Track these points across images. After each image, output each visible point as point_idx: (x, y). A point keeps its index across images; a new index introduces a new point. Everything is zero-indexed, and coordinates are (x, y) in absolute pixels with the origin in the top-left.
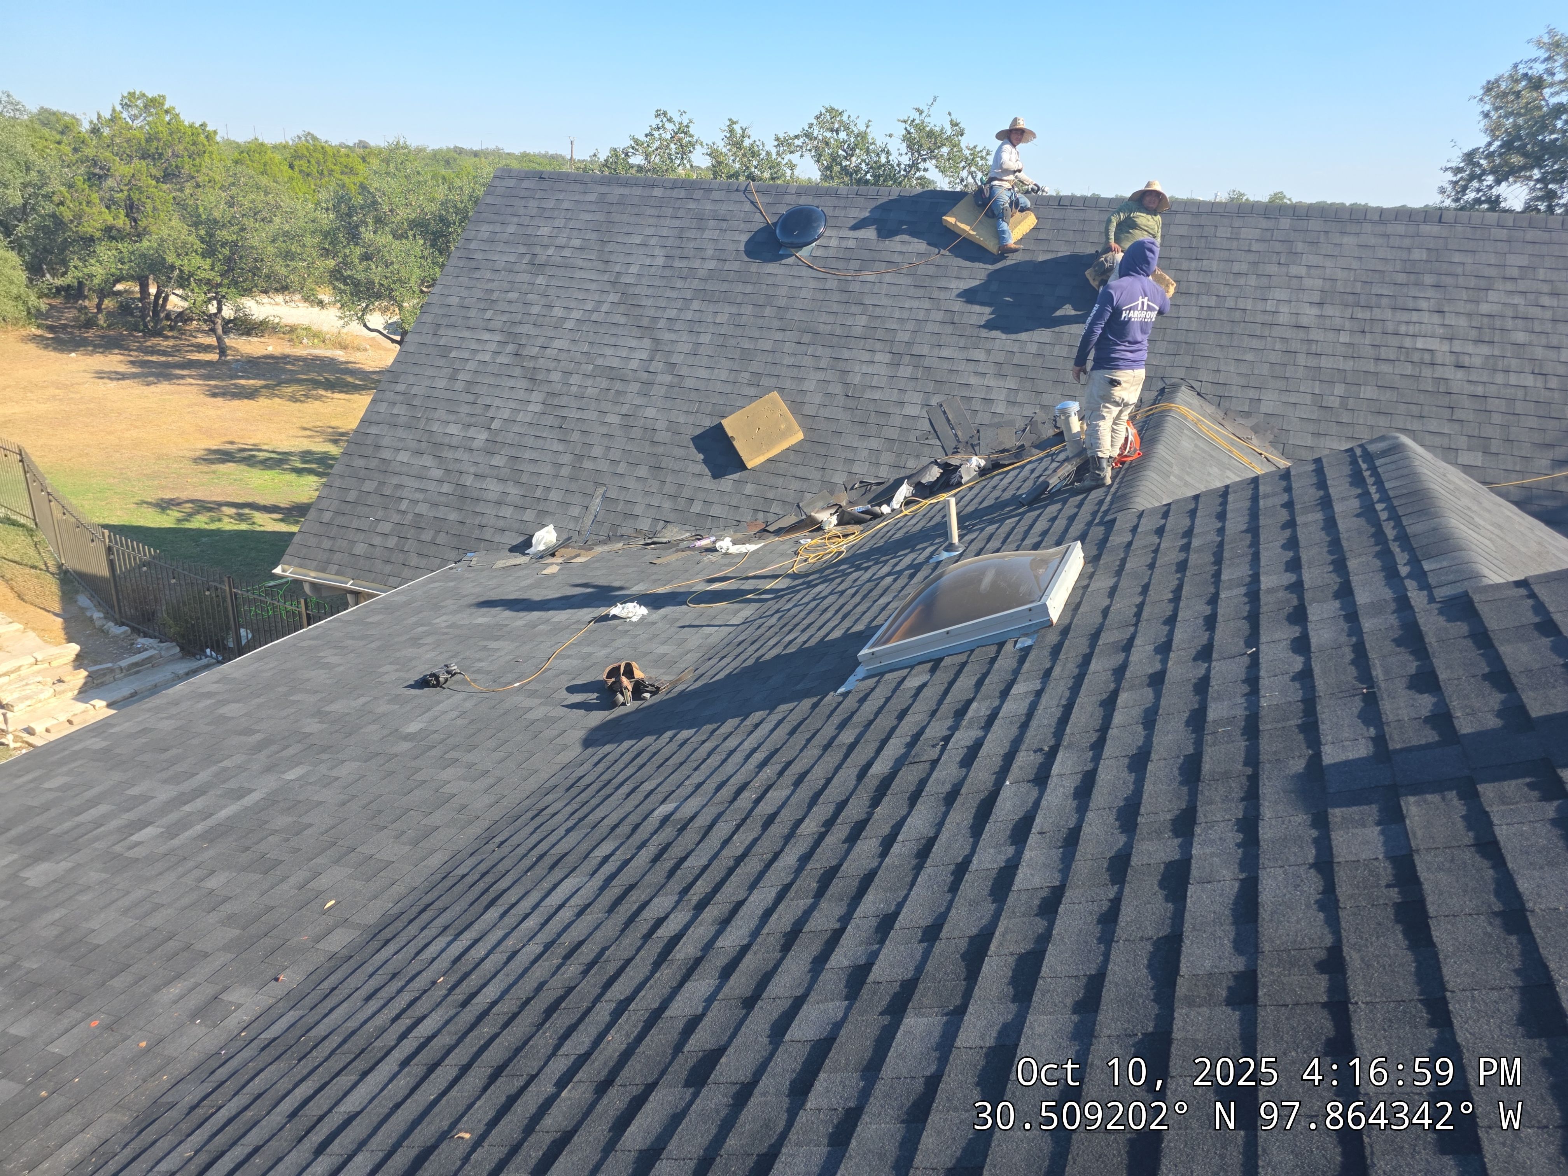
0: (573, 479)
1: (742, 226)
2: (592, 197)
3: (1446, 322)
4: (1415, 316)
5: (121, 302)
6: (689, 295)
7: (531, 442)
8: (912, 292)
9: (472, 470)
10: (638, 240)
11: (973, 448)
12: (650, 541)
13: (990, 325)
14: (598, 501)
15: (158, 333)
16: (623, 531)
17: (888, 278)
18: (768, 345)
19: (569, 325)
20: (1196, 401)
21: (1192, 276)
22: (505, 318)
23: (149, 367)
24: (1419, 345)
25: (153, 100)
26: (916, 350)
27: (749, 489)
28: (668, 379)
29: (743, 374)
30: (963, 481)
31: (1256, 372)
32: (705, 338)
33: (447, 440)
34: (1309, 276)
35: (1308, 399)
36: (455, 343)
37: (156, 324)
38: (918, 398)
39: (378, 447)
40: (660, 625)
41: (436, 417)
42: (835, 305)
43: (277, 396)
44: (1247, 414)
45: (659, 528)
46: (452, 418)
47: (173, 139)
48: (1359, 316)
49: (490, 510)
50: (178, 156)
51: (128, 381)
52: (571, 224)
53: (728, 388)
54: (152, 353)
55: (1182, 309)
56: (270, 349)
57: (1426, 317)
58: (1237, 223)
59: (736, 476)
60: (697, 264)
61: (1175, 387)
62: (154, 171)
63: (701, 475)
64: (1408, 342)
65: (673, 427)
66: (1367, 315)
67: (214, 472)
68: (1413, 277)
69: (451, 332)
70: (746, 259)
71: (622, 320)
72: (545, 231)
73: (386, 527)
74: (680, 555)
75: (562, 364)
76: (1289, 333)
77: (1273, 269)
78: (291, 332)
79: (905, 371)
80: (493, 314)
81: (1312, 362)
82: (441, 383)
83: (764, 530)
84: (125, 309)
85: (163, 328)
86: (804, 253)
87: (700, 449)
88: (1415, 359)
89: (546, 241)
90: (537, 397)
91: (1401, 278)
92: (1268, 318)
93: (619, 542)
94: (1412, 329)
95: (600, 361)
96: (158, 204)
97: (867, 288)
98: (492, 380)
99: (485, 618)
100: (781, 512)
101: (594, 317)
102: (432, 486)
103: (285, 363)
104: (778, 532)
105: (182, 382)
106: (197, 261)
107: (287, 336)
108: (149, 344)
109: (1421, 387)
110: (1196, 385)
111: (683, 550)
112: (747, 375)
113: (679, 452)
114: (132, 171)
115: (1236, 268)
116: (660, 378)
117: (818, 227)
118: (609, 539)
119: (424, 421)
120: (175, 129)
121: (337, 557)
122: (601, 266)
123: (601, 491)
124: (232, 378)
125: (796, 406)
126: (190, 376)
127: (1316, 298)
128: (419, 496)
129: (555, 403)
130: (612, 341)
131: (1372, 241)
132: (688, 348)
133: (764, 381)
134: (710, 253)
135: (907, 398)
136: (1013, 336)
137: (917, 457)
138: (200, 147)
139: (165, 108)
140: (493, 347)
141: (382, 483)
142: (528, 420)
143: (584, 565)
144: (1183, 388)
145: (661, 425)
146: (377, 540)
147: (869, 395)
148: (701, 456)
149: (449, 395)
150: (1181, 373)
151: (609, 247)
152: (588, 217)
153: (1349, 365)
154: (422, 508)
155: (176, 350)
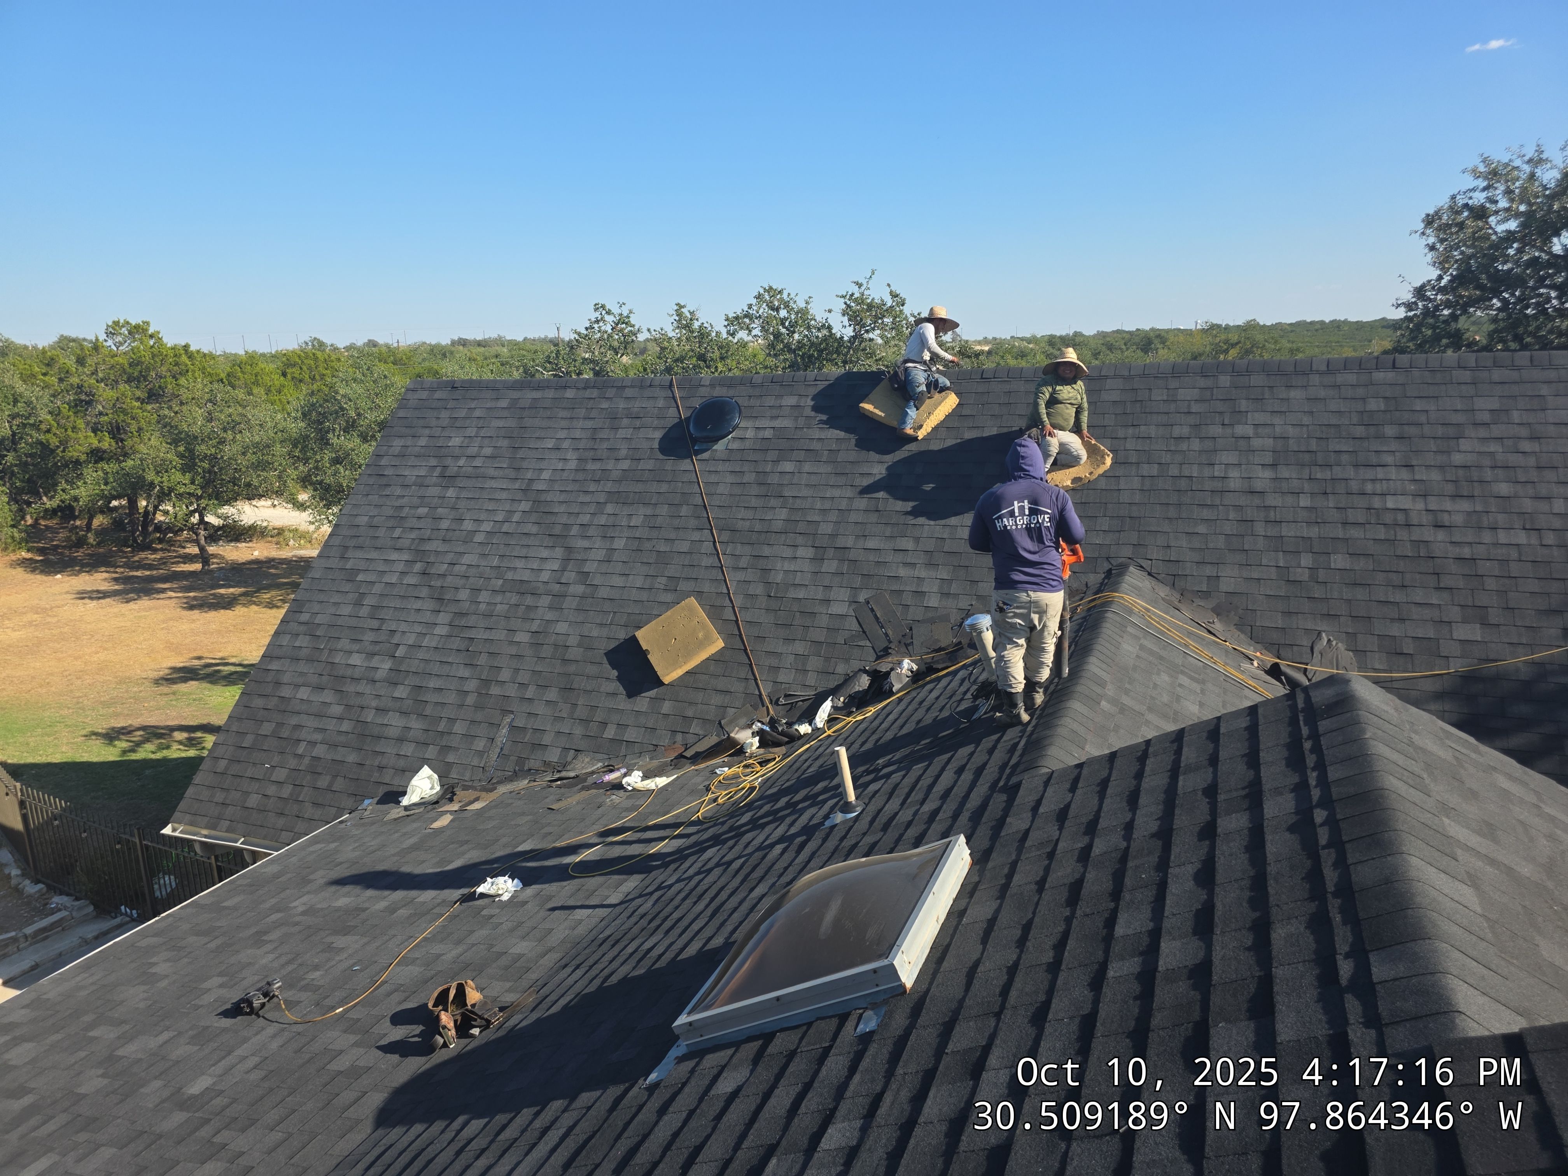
0: (478, 707)
1: (656, 422)
2: (504, 403)
3: (1417, 477)
4: (1380, 473)
5: (115, 518)
6: (602, 498)
7: (436, 669)
8: (832, 480)
9: (374, 704)
10: (550, 444)
11: (907, 648)
12: (557, 776)
13: (915, 513)
14: (504, 731)
15: (146, 547)
16: (532, 764)
17: (807, 467)
18: (684, 547)
19: (480, 537)
20: (1146, 583)
21: (1130, 444)
22: (413, 535)
23: (133, 583)
24: (1390, 505)
25: (137, 327)
26: (840, 542)
27: (667, 707)
28: (580, 589)
29: (659, 580)
30: (894, 690)
31: (1211, 545)
32: (619, 544)
33: (349, 672)
34: (1258, 436)
35: (1273, 573)
36: (362, 565)
37: (145, 539)
38: (844, 594)
39: (278, 684)
40: (529, 906)
41: (339, 647)
42: (753, 499)
43: (255, 603)
44: (1206, 595)
45: (569, 759)
46: (355, 647)
47: (156, 362)
48: (1319, 476)
49: (390, 749)
50: (161, 377)
51: (108, 600)
52: (482, 433)
53: (644, 596)
54: (137, 568)
55: (1122, 481)
56: (256, 553)
57: (1393, 473)
58: (1173, 384)
59: (652, 693)
60: (610, 465)
61: (1122, 569)
62: (138, 393)
63: (614, 694)
64: (1377, 503)
65: (585, 642)
66: (1328, 475)
67: (174, 693)
68: (1372, 430)
69: (359, 554)
70: (661, 457)
71: (534, 529)
72: (456, 441)
73: (281, 774)
74: (585, 794)
75: (471, 580)
76: (1243, 500)
77: (1217, 430)
78: (280, 534)
79: (830, 566)
80: (402, 532)
81: (1272, 531)
82: (346, 610)
83: (681, 756)
84: (118, 524)
85: (152, 542)
86: (720, 446)
87: (614, 665)
88: (1388, 521)
89: (457, 452)
90: (443, 618)
91: (1360, 431)
92: (1218, 485)
93: (525, 778)
94: (1378, 488)
95: (510, 575)
96: (143, 424)
97: (786, 480)
98: (398, 603)
99: (346, 898)
100: (701, 732)
101: (505, 528)
102: (331, 725)
103: (269, 568)
104: (697, 758)
105: (162, 596)
106: (177, 476)
107: (274, 539)
108: (136, 558)
109: (1399, 553)
110: (1146, 564)
111: (588, 788)
112: (663, 580)
113: (591, 669)
114: (115, 395)
115: (1177, 431)
116: (572, 589)
117: (733, 419)
118: (515, 776)
119: (326, 652)
120: (159, 353)
121: (230, 810)
122: (512, 474)
123: (508, 719)
124: (213, 588)
125: (714, 613)
126: (171, 589)
127: (1268, 459)
128: (318, 737)
129: (463, 623)
130: (523, 552)
131: (1322, 393)
132: (601, 555)
133: (683, 586)
134: (623, 452)
135: (833, 595)
136: (943, 522)
137: (847, 660)
138: (183, 367)
139: (150, 332)
140: (400, 567)
141: (280, 725)
142: (434, 644)
143: (480, 812)
144: (1131, 569)
145: (572, 641)
146: (272, 790)
147: (792, 594)
148: (615, 673)
149: (353, 622)
150: (1127, 552)
151: (520, 454)
152: (501, 423)
153: (1314, 532)
154: (320, 751)
155: (163, 562)
